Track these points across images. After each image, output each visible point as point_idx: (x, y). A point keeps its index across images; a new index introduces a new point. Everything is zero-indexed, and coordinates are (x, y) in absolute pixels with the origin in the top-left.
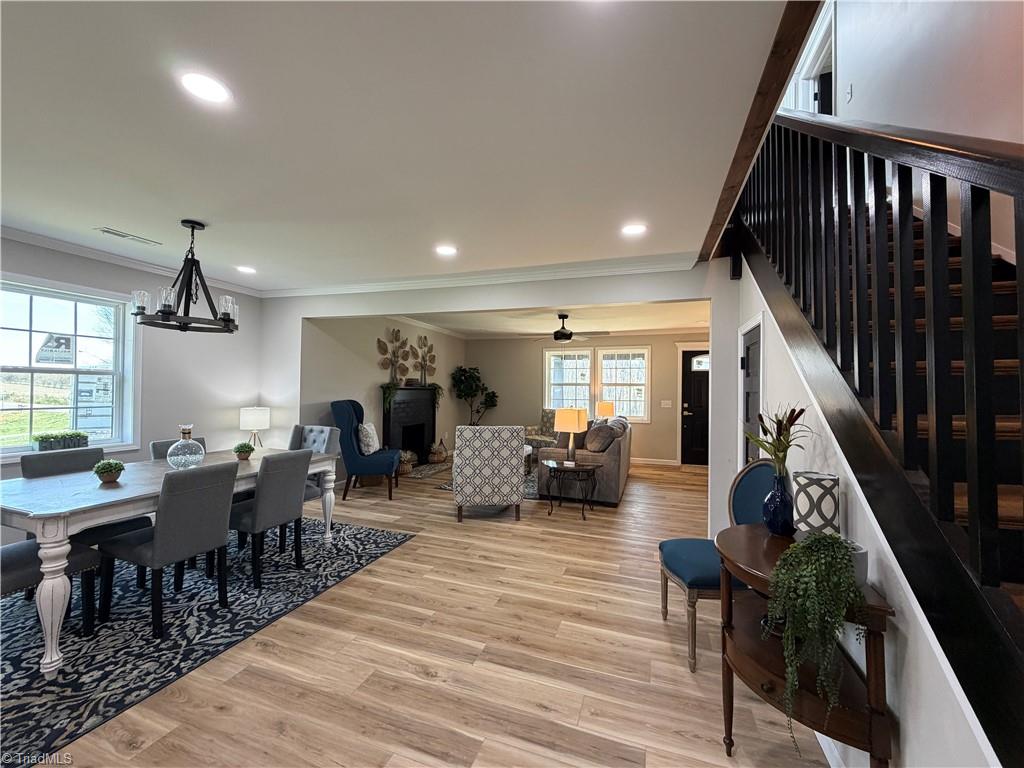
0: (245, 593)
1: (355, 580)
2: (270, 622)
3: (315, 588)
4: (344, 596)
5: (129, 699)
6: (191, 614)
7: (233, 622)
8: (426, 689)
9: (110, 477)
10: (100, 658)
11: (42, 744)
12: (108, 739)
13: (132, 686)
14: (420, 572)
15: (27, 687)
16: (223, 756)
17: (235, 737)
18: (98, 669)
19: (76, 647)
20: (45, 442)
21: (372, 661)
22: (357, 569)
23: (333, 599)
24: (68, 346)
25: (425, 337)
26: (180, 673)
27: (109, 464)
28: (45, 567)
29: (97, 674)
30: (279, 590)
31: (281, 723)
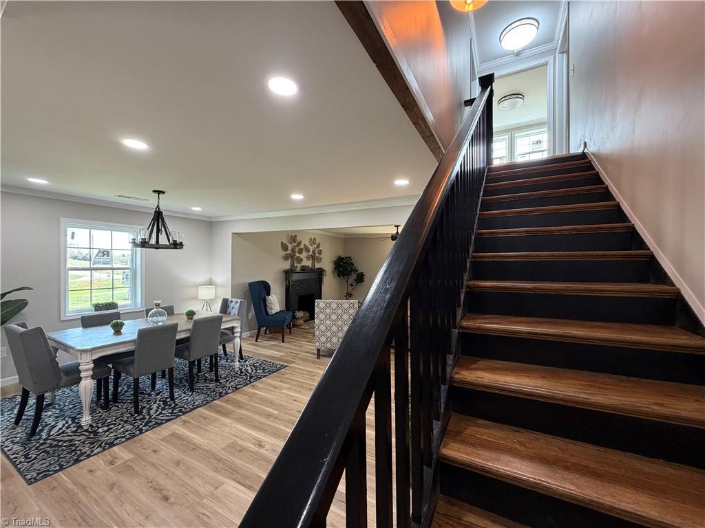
0: (185, 393)
1: (243, 390)
2: (192, 410)
3: (220, 393)
4: (234, 399)
5: (116, 442)
6: (155, 403)
7: (173, 409)
8: (256, 453)
9: (118, 329)
10: (109, 421)
11: (75, 458)
12: (102, 459)
13: (119, 436)
14: (282, 388)
15: (76, 431)
16: (148, 473)
17: (157, 465)
18: (107, 426)
19: (100, 414)
20: (98, 307)
21: (235, 436)
22: (247, 384)
23: (228, 400)
24: (108, 256)
25: (315, 239)
26: (141, 432)
27: (117, 322)
28: (82, 375)
29: (106, 428)
30: (202, 393)
31: (179, 461)
